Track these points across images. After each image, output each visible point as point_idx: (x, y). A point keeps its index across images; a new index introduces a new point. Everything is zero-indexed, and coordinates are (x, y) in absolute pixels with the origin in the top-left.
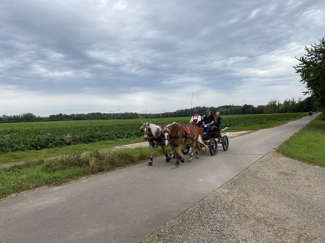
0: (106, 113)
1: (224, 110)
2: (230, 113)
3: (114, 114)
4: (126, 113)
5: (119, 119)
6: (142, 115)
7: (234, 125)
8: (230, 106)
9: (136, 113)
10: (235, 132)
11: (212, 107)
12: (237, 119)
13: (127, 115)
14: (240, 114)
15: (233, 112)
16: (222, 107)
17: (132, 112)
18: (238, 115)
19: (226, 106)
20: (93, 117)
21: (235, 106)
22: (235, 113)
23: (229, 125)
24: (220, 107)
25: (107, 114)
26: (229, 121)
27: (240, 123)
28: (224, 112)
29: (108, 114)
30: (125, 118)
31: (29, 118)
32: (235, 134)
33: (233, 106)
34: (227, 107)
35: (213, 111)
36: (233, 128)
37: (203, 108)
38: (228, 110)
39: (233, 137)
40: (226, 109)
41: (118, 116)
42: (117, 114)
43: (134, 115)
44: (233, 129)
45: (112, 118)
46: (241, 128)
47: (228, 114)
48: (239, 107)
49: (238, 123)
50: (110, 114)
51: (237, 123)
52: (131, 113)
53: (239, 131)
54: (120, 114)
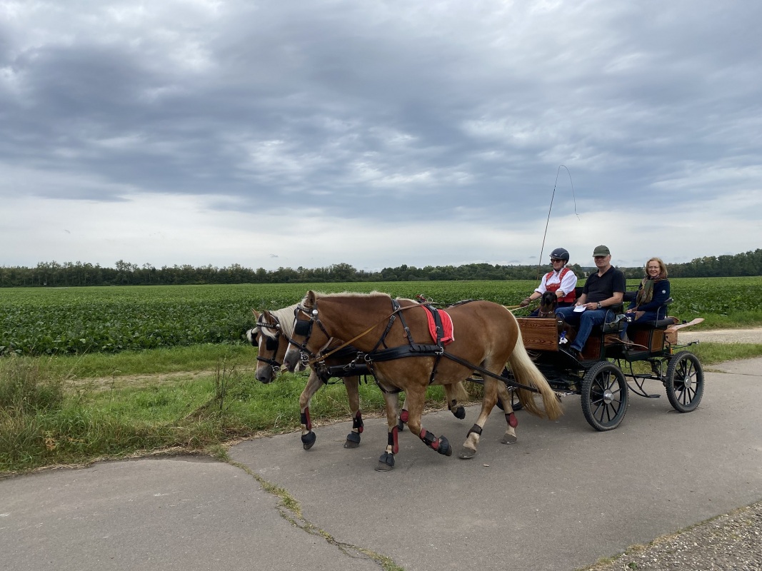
0: (501, 264)
3: (521, 269)
5: (533, 278)
9: (576, 267)
20: (471, 275)
25: (504, 267)
29: (507, 267)
31: (343, 274)
41: (531, 273)
42: (529, 268)
45: (515, 276)
50: (512, 268)
54: (537, 267)
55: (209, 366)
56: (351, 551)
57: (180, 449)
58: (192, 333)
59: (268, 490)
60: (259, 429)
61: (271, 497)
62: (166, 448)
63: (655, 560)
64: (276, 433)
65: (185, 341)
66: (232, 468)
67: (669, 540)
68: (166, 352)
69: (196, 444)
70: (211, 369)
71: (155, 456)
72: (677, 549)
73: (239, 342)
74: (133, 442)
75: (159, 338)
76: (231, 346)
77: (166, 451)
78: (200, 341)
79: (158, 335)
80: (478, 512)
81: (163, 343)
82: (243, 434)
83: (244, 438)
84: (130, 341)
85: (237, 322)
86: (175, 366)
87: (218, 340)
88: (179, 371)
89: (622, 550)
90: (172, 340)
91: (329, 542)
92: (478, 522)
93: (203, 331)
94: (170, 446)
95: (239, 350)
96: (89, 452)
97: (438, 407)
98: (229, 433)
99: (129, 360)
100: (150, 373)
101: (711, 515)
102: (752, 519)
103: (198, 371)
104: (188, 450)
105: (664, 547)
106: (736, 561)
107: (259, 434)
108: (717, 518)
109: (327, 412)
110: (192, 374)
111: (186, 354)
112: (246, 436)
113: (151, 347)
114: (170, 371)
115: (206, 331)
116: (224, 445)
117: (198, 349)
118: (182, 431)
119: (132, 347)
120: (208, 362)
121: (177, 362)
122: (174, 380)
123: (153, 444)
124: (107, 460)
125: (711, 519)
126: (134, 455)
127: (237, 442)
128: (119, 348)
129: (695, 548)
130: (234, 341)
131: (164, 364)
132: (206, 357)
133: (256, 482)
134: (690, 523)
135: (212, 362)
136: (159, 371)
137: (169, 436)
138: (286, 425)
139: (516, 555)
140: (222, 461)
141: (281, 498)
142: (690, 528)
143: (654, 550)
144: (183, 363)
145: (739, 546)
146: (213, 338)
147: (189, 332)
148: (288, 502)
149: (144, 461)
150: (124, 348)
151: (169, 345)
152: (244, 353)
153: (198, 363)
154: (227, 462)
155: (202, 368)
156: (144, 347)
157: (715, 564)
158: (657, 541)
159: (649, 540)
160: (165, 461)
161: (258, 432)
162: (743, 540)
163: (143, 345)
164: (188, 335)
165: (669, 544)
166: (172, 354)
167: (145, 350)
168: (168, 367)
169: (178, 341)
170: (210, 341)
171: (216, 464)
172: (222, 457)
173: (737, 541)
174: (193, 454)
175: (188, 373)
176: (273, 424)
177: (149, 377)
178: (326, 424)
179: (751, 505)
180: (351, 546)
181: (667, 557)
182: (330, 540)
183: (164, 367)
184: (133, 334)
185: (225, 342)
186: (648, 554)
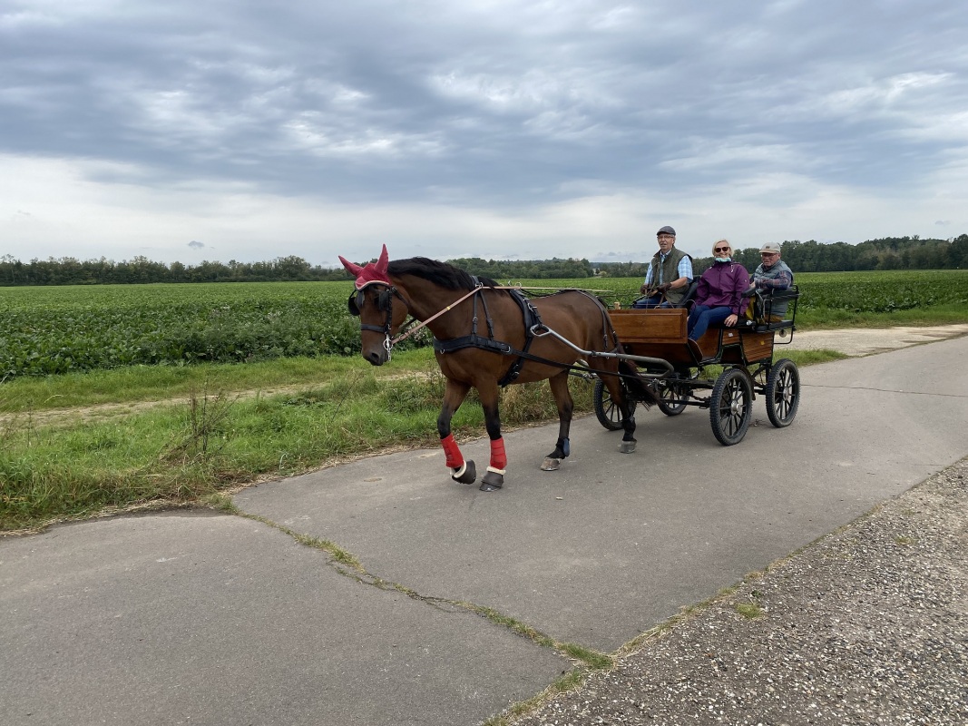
0: (496, 259)
1: (882, 253)
2: (905, 264)
3: (519, 265)
4: (556, 261)
5: (535, 277)
6: (604, 267)
7: (928, 303)
8: (906, 239)
9: (585, 262)
10: (932, 326)
11: (840, 244)
12: (934, 283)
13: (557, 267)
14: (940, 265)
15: (913, 261)
16: (875, 242)
17: (574, 259)
18: (934, 271)
19: (888, 239)
21: (924, 242)
22: (922, 263)
23: (908, 303)
24: (868, 243)
25: (500, 263)
26: (907, 289)
27: (949, 299)
28: (881, 259)
29: (503, 263)
30: (551, 276)
31: (292, 270)
32: (931, 333)
33: (916, 240)
34: (893, 243)
35: (844, 255)
36: (925, 313)
37: (806, 244)
38: (896, 255)
39: (925, 343)
40: (888, 250)
41: (531, 270)
42: (529, 264)
43: (578, 267)
44: (923, 318)
45: (513, 274)
46: (952, 313)
47: (895, 268)
48: (936, 244)
49: (943, 296)
50: (509, 263)
51: (937, 298)
52: (570, 261)
53: (943, 325)
54: (538, 263)
55: (146, 394)
56: (443, 605)
57: (164, 502)
58: (115, 351)
59: (308, 544)
60: (260, 472)
61: (314, 552)
62: (144, 502)
63: (776, 586)
64: (285, 475)
65: (107, 362)
66: (246, 522)
67: (783, 565)
68: (80, 378)
69: (186, 494)
70: (150, 399)
71: (132, 513)
72: (793, 573)
73: (182, 363)
74: (96, 498)
75: (68, 359)
76: (172, 368)
77: (145, 505)
78: (128, 362)
79: (66, 355)
80: (572, 550)
81: (74, 365)
82: (242, 479)
83: (244, 485)
84: (26, 364)
85: (178, 335)
86: (98, 397)
87: (153, 361)
88: (105, 402)
89: (740, 579)
90: (87, 362)
91: (412, 597)
92: (577, 562)
93: (131, 348)
94: (149, 499)
95: (185, 373)
96: (37, 513)
97: (476, 435)
98: (225, 480)
99: (30, 390)
100: (64, 406)
101: (817, 535)
102: (857, 537)
103: (133, 403)
104: (174, 502)
105: (780, 572)
106: (854, 580)
107: (262, 479)
108: (822, 538)
109: (344, 446)
110: (126, 406)
111: (112, 379)
112: (247, 482)
113: (57, 371)
114: (93, 403)
115: (135, 348)
116: (223, 494)
117: (128, 373)
118: (161, 479)
119: (30, 373)
120: (144, 389)
121: (101, 391)
122: (104, 415)
123: (124, 498)
124: (65, 523)
125: (817, 540)
126: (102, 513)
127: (236, 490)
128: (11, 374)
129: (811, 571)
130: (176, 361)
131: (82, 394)
132: (141, 384)
133: (286, 536)
134: (799, 545)
135: (151, 389)
136: (77, 403)
137: (145, 487)
138: (295, 466)
139: (633, 594)
140: (230, 514)
141: (330, 553)
142: (799, 551)
143: (772, 576)
144: (110, 392)
145: (852, 566)
146: (146, 357)
147: (111, 351)
148: (341, 556)
149: (120, 521)
150: (19, 374)
151: (84, 368)
152: (193, 377)
153: (131, 391)
154: (237, 514)
155: (139, 398)
156: (47, 372)
157: (834, 585)
158: (772, 566)
159: (764, 566)
160: (147, 518)
161: (260, 476)
162: (854, 559)
163: (46, 370)
164: (110, 355)
165: (784, 568)
166: (92, 380)
167: (50, 376)
168: (89, 398)
169: (98, 362)
170: (142, 362)
171: (222, 518)
172: (227, 509)
173: (849, 560)
174: (184, 507)
175: (120, 405)
176: (277, 466)
177: (67, 412)
178: (345, 461)
179: (851, 523)
180: (441, 600)
181: (786, 582)
182: (413, 595)
183: (83, 397)
184: (29, 354)
185: (163, 364)
186: (767, 581)
